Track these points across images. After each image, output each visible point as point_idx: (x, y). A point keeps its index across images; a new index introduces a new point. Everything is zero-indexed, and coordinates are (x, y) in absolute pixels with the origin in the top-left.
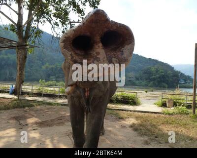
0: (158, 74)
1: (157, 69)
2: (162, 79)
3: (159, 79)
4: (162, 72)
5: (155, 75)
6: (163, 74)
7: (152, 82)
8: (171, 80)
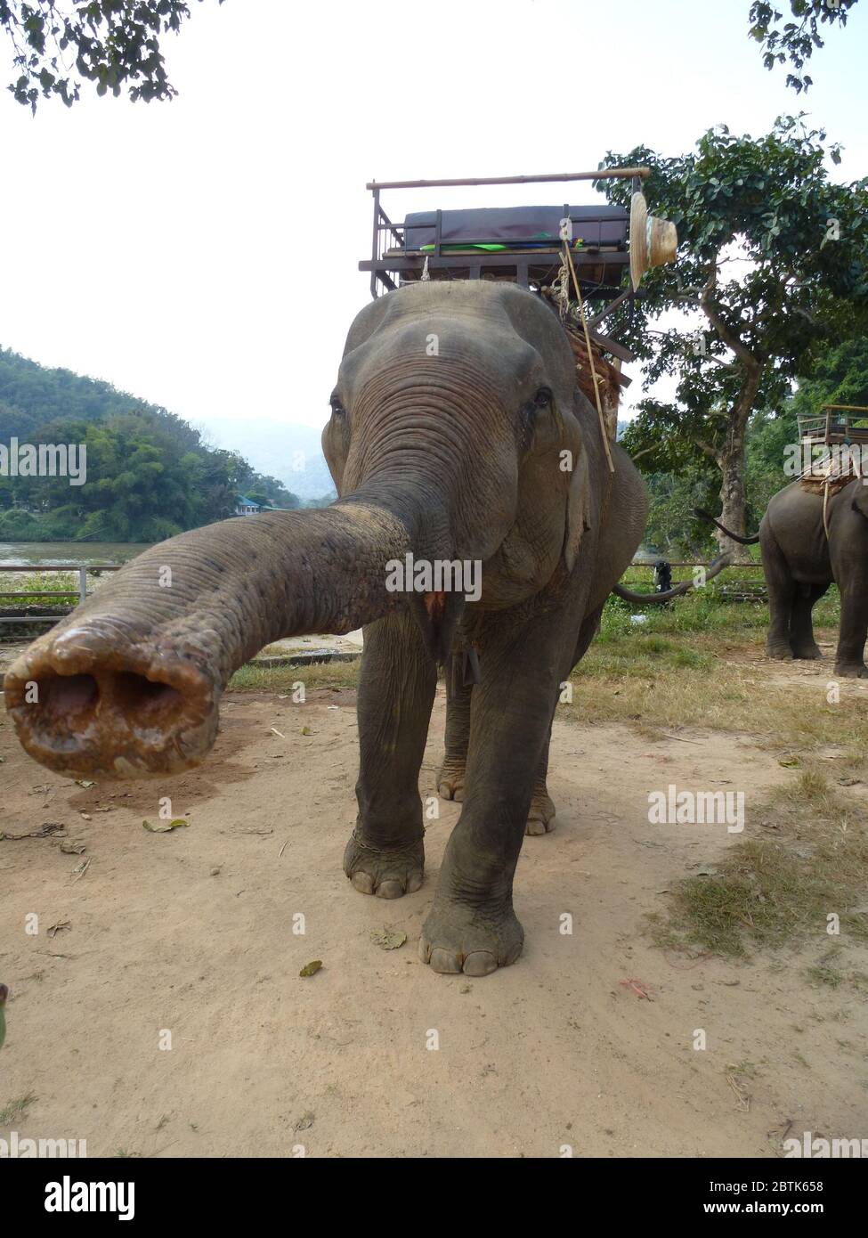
0: (129, 468)
1: (120, 439)
2: (154, 498)
3: (133, 498)
4: (151, 458)
5: (113, 476)
6: (158, 466)
7: (93, 517)
8: (197, 498)
